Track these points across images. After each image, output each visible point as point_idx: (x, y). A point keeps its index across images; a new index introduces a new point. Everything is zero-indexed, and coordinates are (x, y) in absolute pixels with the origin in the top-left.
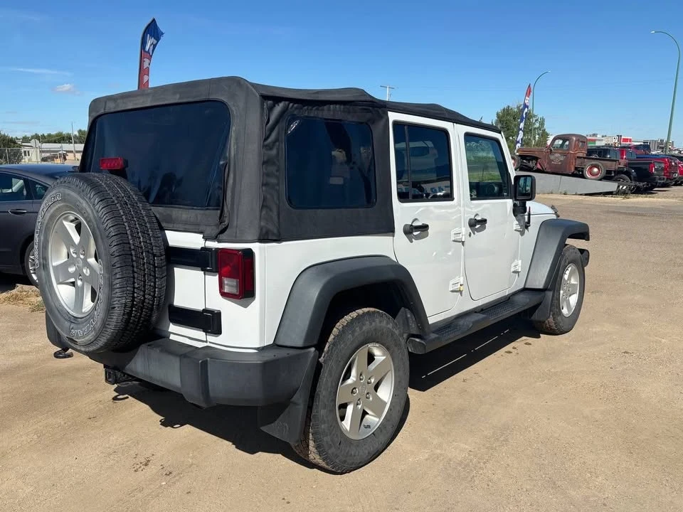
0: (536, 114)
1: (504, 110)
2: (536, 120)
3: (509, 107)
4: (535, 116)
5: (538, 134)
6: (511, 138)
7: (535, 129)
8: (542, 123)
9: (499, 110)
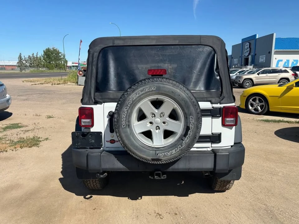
0: (61, 52)
1: (47, 49)
2: (62, 55)
3: (49, 48)
4: (60, 53)
5: (63, 61)
6: (51, 62)
7: (62, 58)
8: (64, 56)
9: (45, 49)
